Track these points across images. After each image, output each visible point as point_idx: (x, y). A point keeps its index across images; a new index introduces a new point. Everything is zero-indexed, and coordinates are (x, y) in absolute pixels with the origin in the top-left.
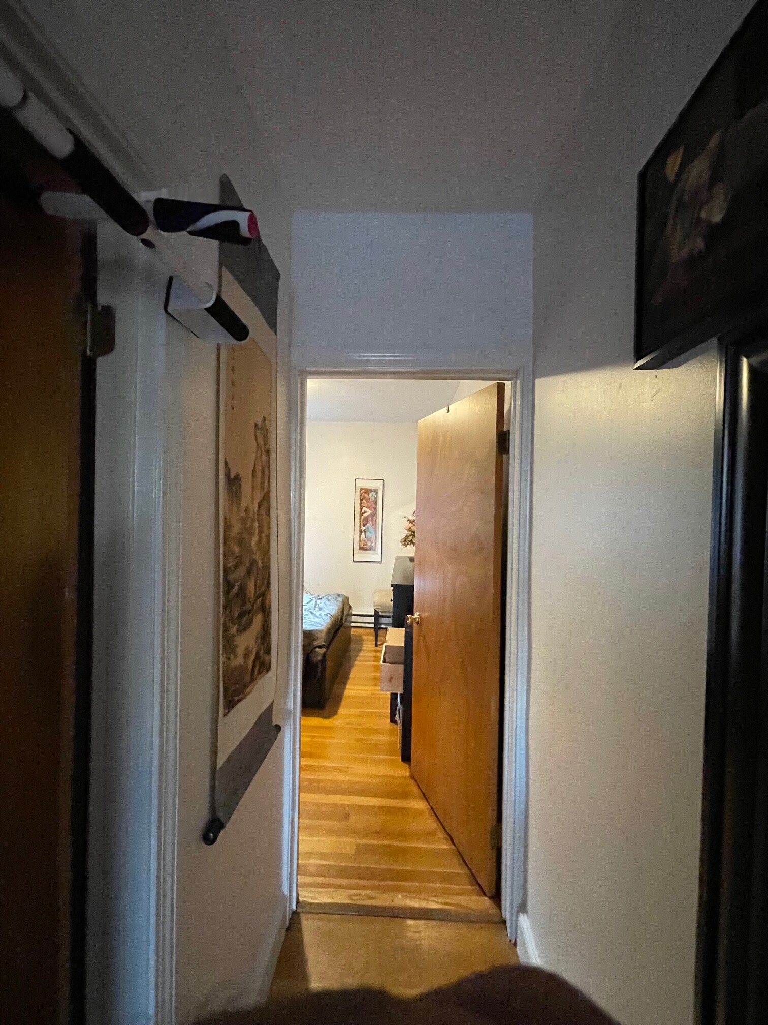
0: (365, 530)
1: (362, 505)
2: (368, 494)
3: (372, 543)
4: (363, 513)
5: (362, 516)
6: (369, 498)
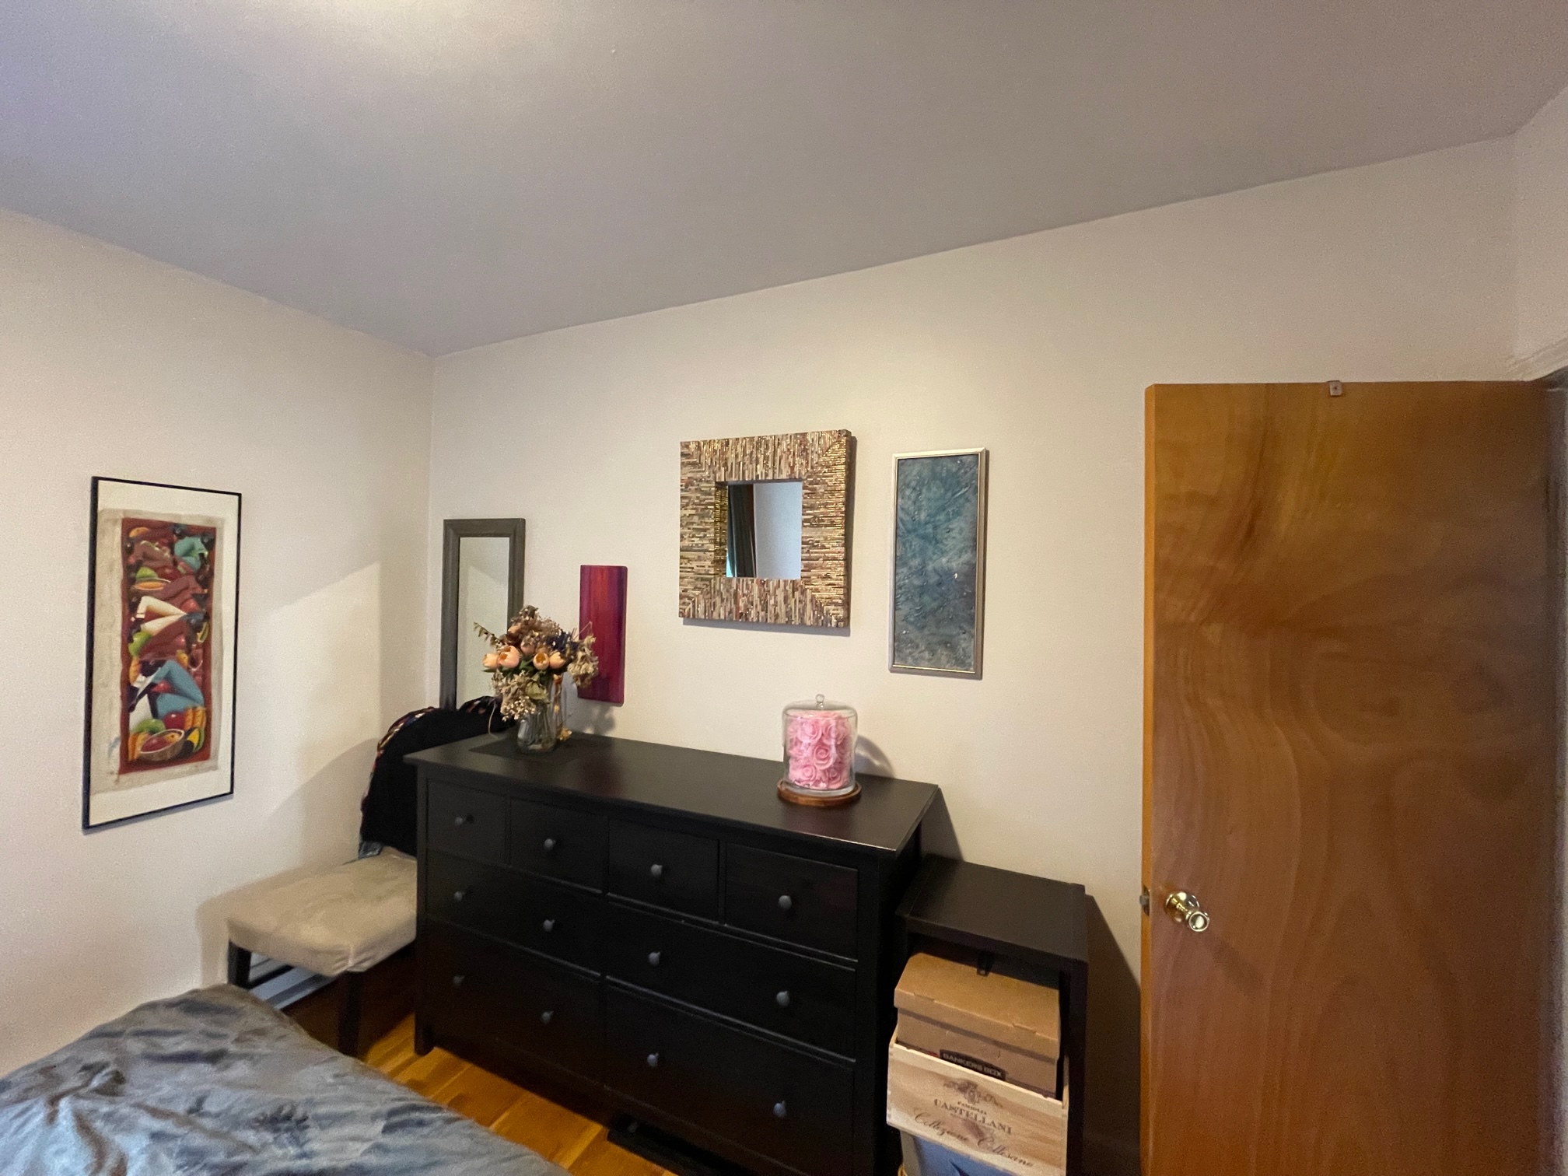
0: (152, 685)
1: (138, 587)
2: (171, 546)
3: (188, 733)
4: (140, 621)
5: (139, 631)
6: (175, 563)
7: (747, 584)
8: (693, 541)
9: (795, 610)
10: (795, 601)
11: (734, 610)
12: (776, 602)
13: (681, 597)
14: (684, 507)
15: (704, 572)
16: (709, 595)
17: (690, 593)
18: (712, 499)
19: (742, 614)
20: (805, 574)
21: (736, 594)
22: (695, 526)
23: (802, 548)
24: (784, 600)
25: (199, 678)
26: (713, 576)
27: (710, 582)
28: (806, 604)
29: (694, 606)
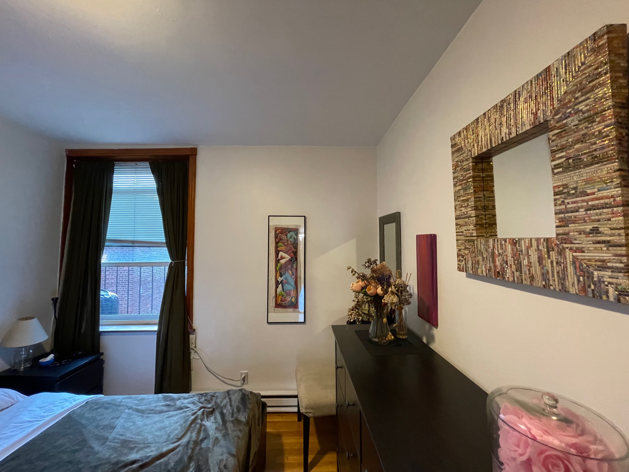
0: (282, 281)
1: (279, 249)
2: (287, 236)
3: (292, 298)
4: (279, 260)
5: (279, 263)
6: (288, 240)
7: (501, 244)
8: (461, 210)
9: (553, 272)
10: (552, 262)
11: (493, 267)
12: (530, 263)
13: (458, 255)
14: (455, 185)
15: (469, 235)
16: (474, 254)
17: (463, 252)
18: (470, 173)
19: (499, 272)
20: (561, 230)
21: (493, 253)
22: (462, 198)
23: (555, 200)
24: (539, 261)
25: (294, 280)
26: (475, 238)
27: (474, 243)
28: (566, 267)
29: (465, 263)
